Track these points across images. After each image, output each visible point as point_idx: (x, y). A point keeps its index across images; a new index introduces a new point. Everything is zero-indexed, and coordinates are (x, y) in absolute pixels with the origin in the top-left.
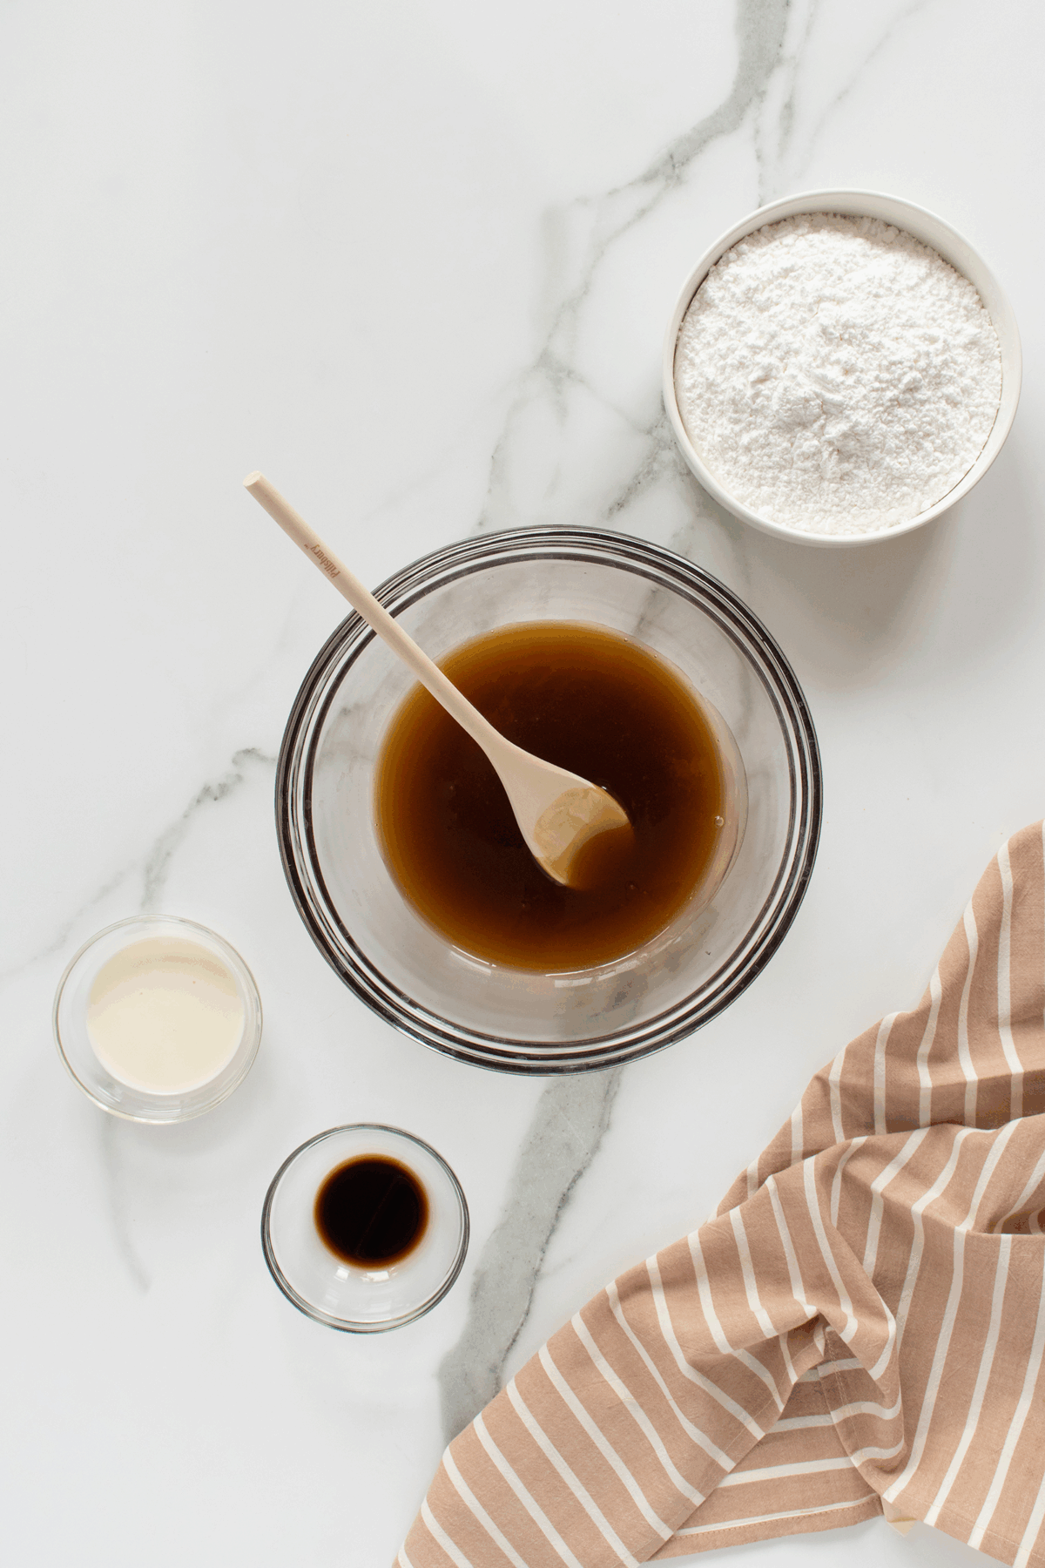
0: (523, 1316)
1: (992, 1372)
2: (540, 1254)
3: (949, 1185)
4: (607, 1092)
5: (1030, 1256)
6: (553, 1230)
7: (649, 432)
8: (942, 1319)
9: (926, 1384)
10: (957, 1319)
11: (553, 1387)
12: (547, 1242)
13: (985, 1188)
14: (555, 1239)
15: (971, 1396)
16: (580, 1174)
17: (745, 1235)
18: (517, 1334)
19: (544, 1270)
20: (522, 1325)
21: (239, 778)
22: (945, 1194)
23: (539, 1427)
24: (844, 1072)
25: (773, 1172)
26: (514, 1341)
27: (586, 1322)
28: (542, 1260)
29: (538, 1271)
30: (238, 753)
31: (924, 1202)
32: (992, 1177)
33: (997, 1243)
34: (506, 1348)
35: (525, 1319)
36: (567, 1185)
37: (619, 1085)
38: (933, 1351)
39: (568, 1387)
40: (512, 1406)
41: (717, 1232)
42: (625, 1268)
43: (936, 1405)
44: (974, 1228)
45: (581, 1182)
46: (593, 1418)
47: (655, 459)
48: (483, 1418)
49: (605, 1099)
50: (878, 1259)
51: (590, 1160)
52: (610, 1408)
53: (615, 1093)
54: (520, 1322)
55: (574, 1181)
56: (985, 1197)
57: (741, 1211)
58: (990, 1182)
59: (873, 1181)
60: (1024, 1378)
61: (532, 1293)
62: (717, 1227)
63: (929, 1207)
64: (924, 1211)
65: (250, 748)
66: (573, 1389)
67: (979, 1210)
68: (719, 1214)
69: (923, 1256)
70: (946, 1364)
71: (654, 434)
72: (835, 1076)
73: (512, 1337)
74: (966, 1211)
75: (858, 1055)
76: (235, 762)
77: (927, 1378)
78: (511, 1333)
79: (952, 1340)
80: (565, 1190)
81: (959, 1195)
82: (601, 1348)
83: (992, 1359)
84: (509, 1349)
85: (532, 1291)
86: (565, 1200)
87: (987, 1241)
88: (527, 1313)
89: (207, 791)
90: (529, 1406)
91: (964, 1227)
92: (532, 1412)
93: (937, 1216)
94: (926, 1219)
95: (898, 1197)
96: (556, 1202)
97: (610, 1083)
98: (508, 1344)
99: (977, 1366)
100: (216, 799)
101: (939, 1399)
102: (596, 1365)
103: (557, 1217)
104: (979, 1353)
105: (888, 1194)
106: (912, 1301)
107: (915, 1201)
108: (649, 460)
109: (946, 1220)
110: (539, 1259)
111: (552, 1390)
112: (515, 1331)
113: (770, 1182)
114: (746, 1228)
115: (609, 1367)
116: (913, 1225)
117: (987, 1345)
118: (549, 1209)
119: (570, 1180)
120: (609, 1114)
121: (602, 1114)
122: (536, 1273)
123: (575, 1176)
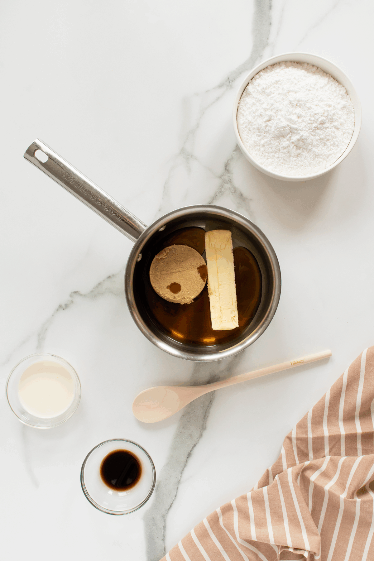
0: (174, 497)
1: (352, 547)
2: (180, 475)
3: (338, 479)
4: (205, 416)
5: (368, 506)
6: (185, 466)
7: (220, 177)
8: (335, 526)
9: (329, 550)
10: (340, 527)
11: (195, 545)
12: (183, 470)
13: (351, 481)
14: (185, 469)
15: (345, 556)
16: (195, 446)
18: (172, 504)
19: (181, 481)
20: (174, 500)
21: (72, 302)
22: (336, 483)
23: (190, 559)
24: (297, 433)
25: (278, 474)
26: (171, 506)
27: (209, 522)
28: (181, 477)
29: (180, 481)
30: (72, 293)
31: (329, 486)
32: (353, 477)
33: (355, 502)
34: (168, 509)
35: (175, 498)
36: (190, 450)
37: (209, 413)
38: (332, 538)
39: (201, 545)
40: (180, 551)
41: (258, 494)
42: (224, 503)
43: (332, 558)
44: (347, 497)
45: (195, 449)
46: (209, 556)
47: (222, 187)
48: (169, 555)
49: (204, 419)
50: (313, 503)
51: (199, 441)
52: (215, 552)
53: (208, 416)
54: (173, 499)
55: (193, 448)
56: (350, 484)
57: (267, 488)
58: (352, 479)
59: (311, 476)
60: (364, 550)
61: (177, 489)
62: (258, 492)
63: (331, 488)
64: (329, 489)
65: (76, 291)
66: (202, 545)
67: (348, 489)
68: (259, 488)
69: (328, 503)
70: (336, 543)
71: (222, 178)
72: (294, 436)
73: (170, 505)
74: (344, 489)
75: (302, 426)
76: (71, 296)
77: (329, 548)
78: (170, 504)
79: (339, 534)
80: (190, 451)
81: (341, 484)
82: (213, 530)
83: (352, 543)
84: (169, 509)
85: (177, 488)
86: (189, 455)
87: (351, 501)
88: (176, 496)
89: (60, 306)
90: (186, 551)
91: (343, 496)
92: (187, 554)
93: (333, 491)
94: (329, 492)
95: (320, 483)
96: (186, 456)
97: (206, 412)
98: (169, 507)
99: (347, 545)
100: (64, 309)
101: (333, 556)
102: (211, 536)
103: (187, 461)
104: (348, 540)
105: (316, 482)
106: (324, 519)
107: (326, 485)
108: (220, 188)
109: (337, 492)
110: (180, 477)
111: (195, 546)
112: (171, 502)
113: (277, 477)
114: (268, 495)
115: (215, 537)
116: (324, 493)
117: (351, 537)
118: (184, 458)
119: (191, 448)
120: (206, 423)
121: (203, 424)
122: (179, 482)
123: (193, 446)
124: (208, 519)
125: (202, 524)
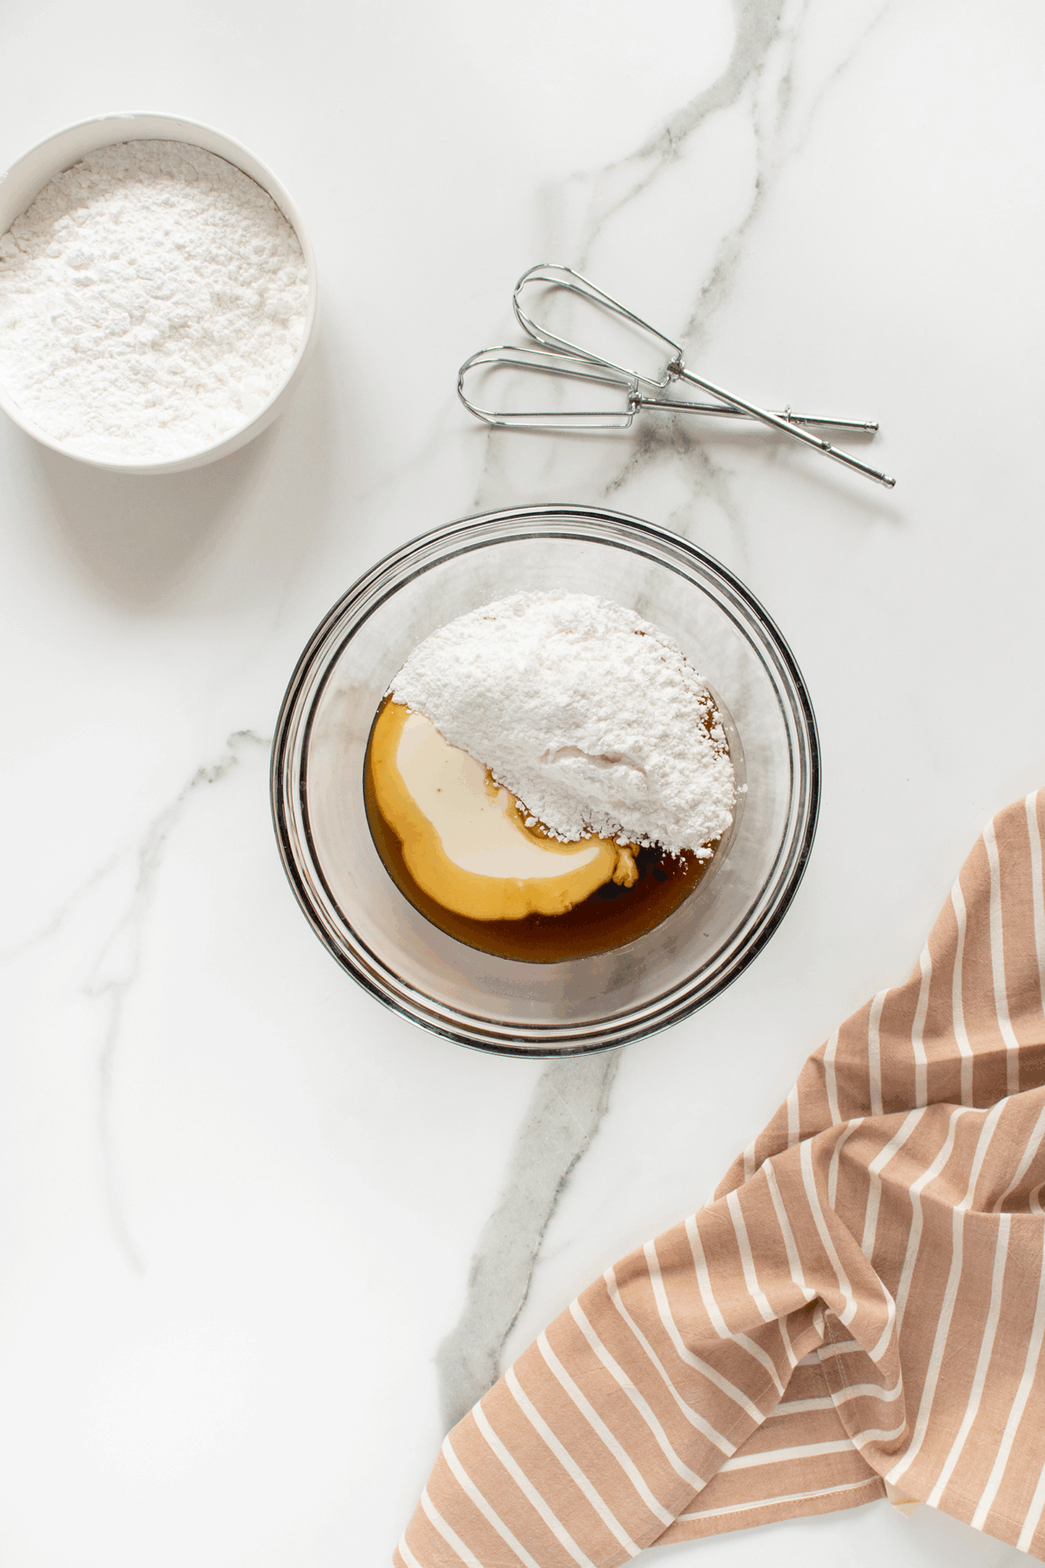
0: (522, 1300)
1: (993, 1352)
2: (538, 1239)
3: (946, 1165)
4: (606, 1075)
5: (1030, 1234)
6: (551, 1214)
8: (942, 1300)
9: (927, 1365)
10: (957, 1299)
11: (551, 1374)
12: (546, 1226)
13: (980, 1166)
14: (553, 1223)
15: (973, 1377)
16: (578, 1158)
17: (742, 1218)
18: (516, 1318)
19: (542, 1254)
20: (521, 1309)
21: (234, 760)
22: (942, 1174)
23: (538, 1415)
24: (839, 1051)
25: (770, 1155)
26: (513, 1325)
27: (584, 1308)
28: (540, 1244)
29: (537, 1255)
30: (233, 735)
31: (922, 1183)
32: (987, 1155)
33: (996, 1222)
34: (504, 1333)
35: (524, 1304)
36: (565, 1170)
37: (617, 1067)
38: (933, 1332)
39: (567, 1374)
40: (511, 1394)
41: (715, 1216)
42: (622, 1255)
43: (938, 1386)
44: (973, 1208)
45: (579, 1166)
46: (592, 1405)
47: (652, 438)
48: (482, 1407)
49: (604, 1083)
50: (876, 1240)
51: (589, 1144)
52: (608, 1394)
53: (614, 1076)
54: (519, 1306)
55: (572, 1165)
56: (981, 1176)
57: (738, 1195)
58: (985, 1161)
59: (870, 1162)
60: (1026, 1357)
61: (530, 1277)
62: (715, 1211)
63: (928, 1187)
64: (922, 1191)
65: (245, 730)
66: (572, 1376)
67: (976, 1189)
68: (715, 1199)
69: (922, 1237)
70: (947, 1345)
72: (829, 1057)
73: (510, 1321)
74: (964, 1191)
75: (852, 1034)
76: (230, 744)
77: (928, 1359)
78: (509, 1319)
79: (953, 1320)
80: (563, 1174)
81: (957, 1176)
82: (599, 1335)
83: (993, 1340)
84: (507, 1333)
85: (531, 1275)
86: (563, 1184)
87: (986, 1220)
88: (526, 1298)
89: (201, 773)
90: (528, 1394)
91: (963, 1208)
92: (531, 1400)
93: (935, 1196)
94: (924, 1200)
95: (896, 1178)
96: (554, 1186)
97: (609, 1066)
98: (507, 1328)
99: (979, 1346)
100: (211, 781)
101: (941, 1380)
102: (595, 1351)
103: (555, 1201)
104: (981, 1333)
105: (885, 1175)
106: (912, 1282)
107: (913, 1181)
108: (647, 439)
109: (945, 1199)
110: (537, 1243)
111: (550, 1377)
112: (514, 1315)
113: (767, 1165)
114: (744, 1212)
115: (608, 1353)
116: (911, 1206)
117: (987, 1326)
118: (547, 1193)
119: (569, 1164)
120: (608, 1096)
121: (601, 1098)
122: (535, 1257)
123: (574, 1159)
124: (581, 1301)
125: (567, 1317)
